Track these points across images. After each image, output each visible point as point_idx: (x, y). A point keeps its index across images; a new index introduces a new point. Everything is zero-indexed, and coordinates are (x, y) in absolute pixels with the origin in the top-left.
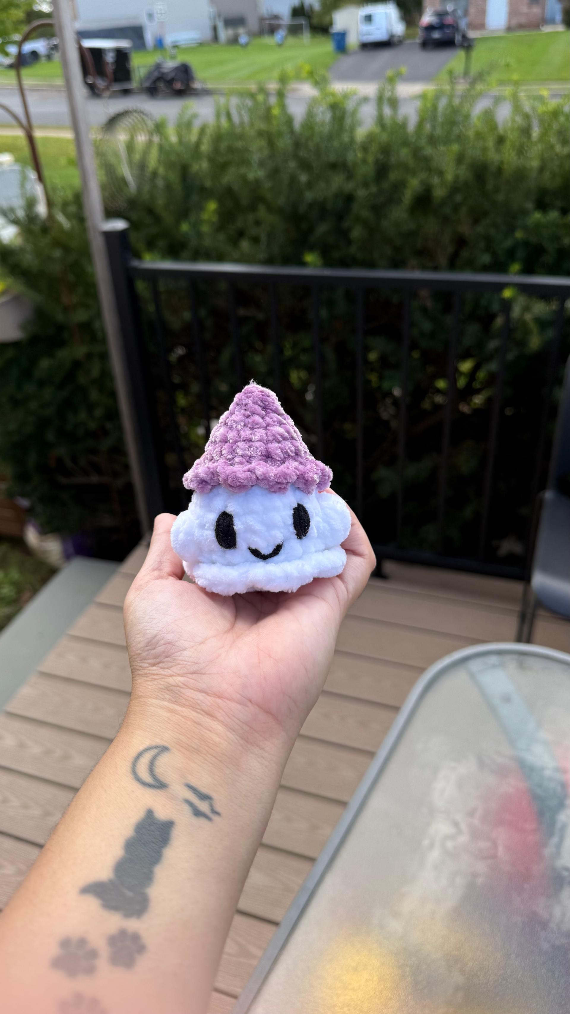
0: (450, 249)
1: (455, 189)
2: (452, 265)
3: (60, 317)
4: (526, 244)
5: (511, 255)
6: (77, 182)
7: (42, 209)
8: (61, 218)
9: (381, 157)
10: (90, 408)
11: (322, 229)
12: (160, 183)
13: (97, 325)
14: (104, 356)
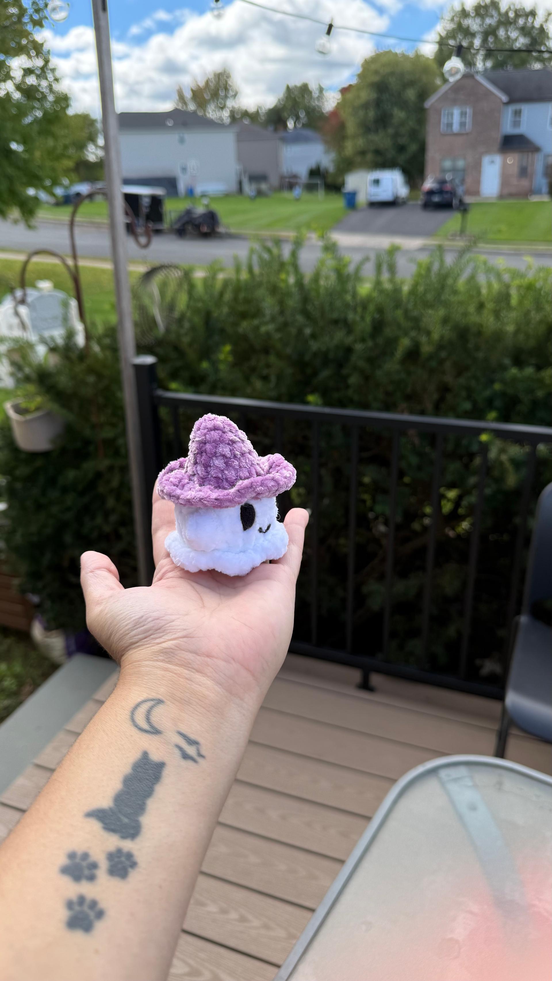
0: (436, 396)
1: (440, 347)
2: (437, 410)
3: (87, 432)
4: (503, 394)
5: (490, 404)
6: (113, 319)
7: (80, 340)
8: (96, 348)
9: (377, 316)
10: (106, 515)
11: (325, 373)
12: (187, 325)
13: (120, 441)
14: (125, 469)
